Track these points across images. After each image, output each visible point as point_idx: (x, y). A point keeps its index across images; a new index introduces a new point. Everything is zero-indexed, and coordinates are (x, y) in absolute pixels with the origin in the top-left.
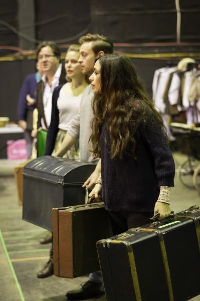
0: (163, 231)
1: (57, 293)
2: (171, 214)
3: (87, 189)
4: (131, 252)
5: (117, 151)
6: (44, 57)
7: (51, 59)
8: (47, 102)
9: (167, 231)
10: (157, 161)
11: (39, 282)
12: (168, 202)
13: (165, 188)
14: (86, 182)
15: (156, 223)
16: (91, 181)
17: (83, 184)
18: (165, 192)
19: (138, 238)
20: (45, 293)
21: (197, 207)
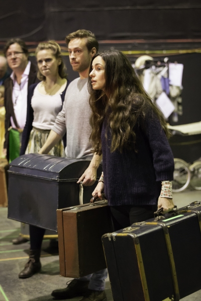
0: (167, 224)
1: (41, 293)
2: (175, 209)
3: (81, 185)
4: (138, 244)
5: (117, 145)
6: (13, 54)
7: (20, 56)
8: (16, 100)
9: (171, 225)
10: (154, 155)
11: (20, 282)
12: (171, 197)
13: (166, 183)
14: (81, 178)
15: (160, 217)
16: (86, 177)
17: (78, 180)
18: (167, 187)
19: (144, 231)
20: (29, 293)
21: (199, 203)
